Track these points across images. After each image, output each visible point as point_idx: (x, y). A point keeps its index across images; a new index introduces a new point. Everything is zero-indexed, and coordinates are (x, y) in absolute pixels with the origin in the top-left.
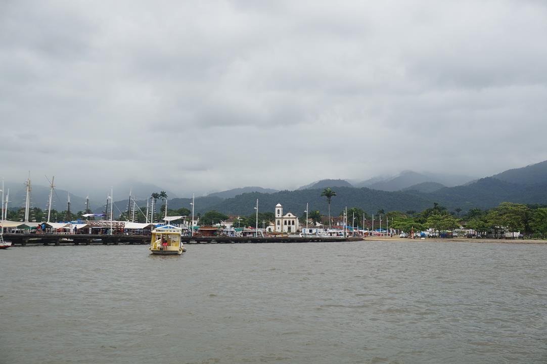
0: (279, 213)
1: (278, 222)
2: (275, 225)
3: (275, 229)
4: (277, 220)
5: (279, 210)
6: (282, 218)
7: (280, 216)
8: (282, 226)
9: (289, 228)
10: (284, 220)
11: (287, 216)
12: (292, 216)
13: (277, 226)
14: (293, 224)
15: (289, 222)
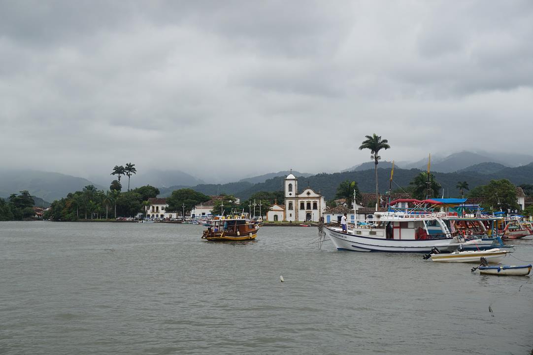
0: (290, 189)
1: (291, 204)
2: (284, 211)
3: (285, 217)
4: (287, 202)
5: (290, 186)
6: (297, 198)
7: (293, 195)
8: (297, 211)
9: (309, 216)
10: (300, 201)
11: (304, 194)
12: (313, 194)
13: (288, 212)
14: (315, 207)
15: (309, 205)
